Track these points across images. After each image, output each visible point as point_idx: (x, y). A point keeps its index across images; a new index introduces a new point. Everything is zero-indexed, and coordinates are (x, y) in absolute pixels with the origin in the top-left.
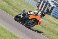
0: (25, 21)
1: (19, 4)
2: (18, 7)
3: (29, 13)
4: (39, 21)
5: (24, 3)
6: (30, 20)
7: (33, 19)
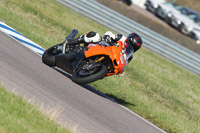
0: (74, 63)
1: (171, 78)
2: (167, 88)
3: (87, 40)
4: (116, 64)
5: (188, 75)
6: (87, 59)
7: (100, 56)
